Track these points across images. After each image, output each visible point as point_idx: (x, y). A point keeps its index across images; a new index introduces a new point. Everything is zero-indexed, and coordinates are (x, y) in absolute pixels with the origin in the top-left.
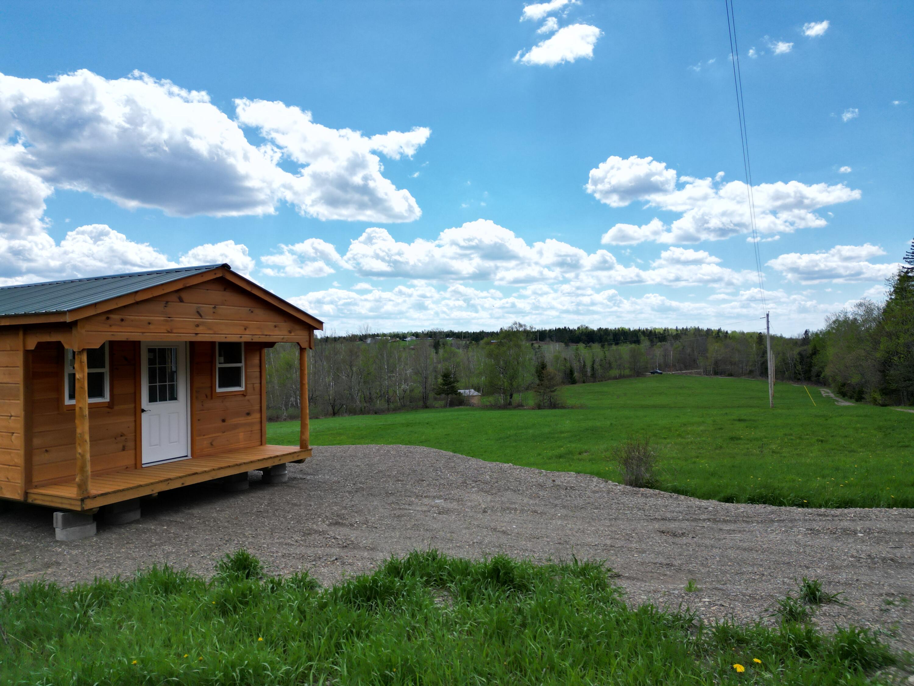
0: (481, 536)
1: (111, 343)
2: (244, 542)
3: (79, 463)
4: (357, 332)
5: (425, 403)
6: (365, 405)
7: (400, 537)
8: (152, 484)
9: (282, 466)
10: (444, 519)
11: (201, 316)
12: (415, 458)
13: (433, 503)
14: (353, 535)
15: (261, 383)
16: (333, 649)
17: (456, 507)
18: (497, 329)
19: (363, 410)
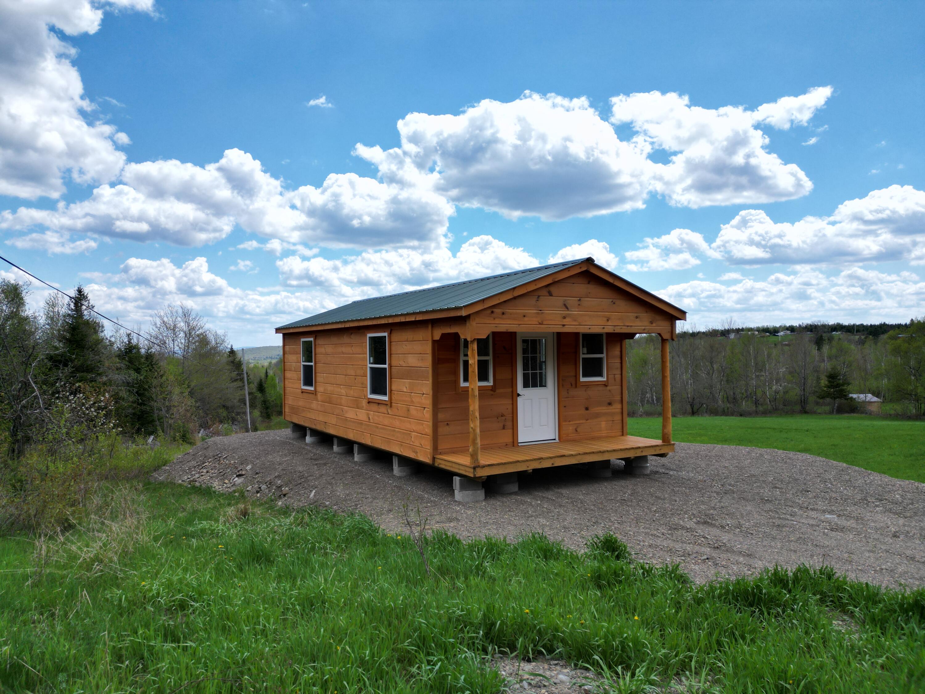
0: (892, 563)
1: (494, 333)
2: (610, 526)
3: (471, 436)
4: (719, 327)
5: (803, 408)
6: (728, 405)
7: (782, 548)
8: (527, 461)
9: (644, 458)
10: (839, 537)
11: (567, 308)
12: (796, 465)
13: (822, 518)
14: (725, 538)
15: (622, 374)
16: (715, 646)
17: (854, 525)
18: (906, 321)
19: (726, 411)
